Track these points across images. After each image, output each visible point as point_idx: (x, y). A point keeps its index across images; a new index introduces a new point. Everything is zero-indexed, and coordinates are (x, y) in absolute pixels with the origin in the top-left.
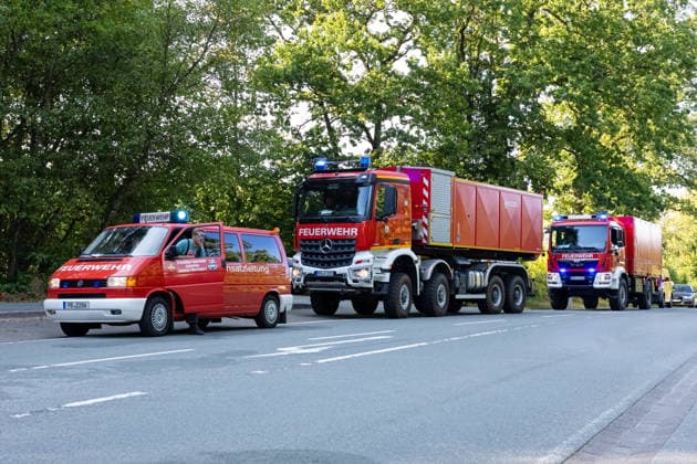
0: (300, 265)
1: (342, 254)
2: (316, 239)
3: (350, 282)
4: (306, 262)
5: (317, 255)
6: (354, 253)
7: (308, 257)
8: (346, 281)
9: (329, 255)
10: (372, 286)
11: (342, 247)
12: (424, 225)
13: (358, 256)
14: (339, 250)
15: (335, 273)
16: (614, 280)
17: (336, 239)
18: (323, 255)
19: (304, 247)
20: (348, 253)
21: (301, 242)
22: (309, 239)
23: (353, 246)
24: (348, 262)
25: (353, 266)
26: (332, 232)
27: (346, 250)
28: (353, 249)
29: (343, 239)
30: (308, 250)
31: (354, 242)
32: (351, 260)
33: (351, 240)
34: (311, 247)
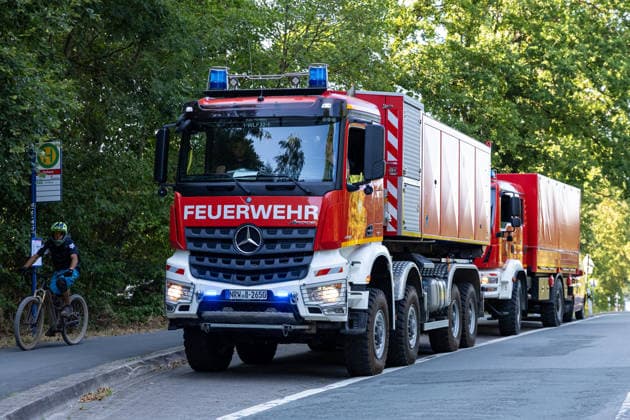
0: (188, 277)
1: (284, 257)
2: (224, 225)
3: (304, 312)
4: (200, 271)
5: (227, 257)
6: (311, 254)
7: (206, 262)
8: (295, 309)
9: (255, 258)
10: (346, 317)
11: (286, 242)
13: (319, 261)
14: (278, 248)
15: (270, 293)
16: (504, 283)
17: (270, 225)
18: (241, 258)
19: (198, 241)
20: (299, 256)
21: (189, 233)
22: (210, 226)
23: (309, 240)
24: (300, 271)
26: (261, 212)
27: (293, 248)
28: (309, 247)
29: (287, 226)
30: (205, 247)
31: (311, 234)
32: (306, 267)
33: (303, 228)
34: (212, 242)
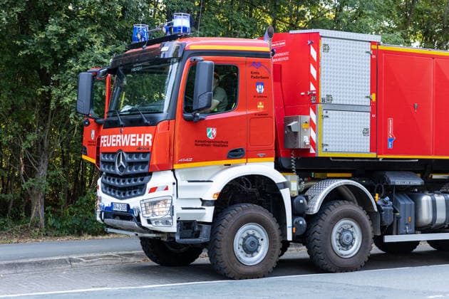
1: (136, 176)
4: (106, 188)
5: (115, 176)
6: (150, 174)
8: (139, 220)
9: (124, 178)
10: (173, 228)
11: (137, 165)
12: (312, 124)
13: (154, 180)
14: (134, 170)
15: (129, 207)
17: (130, 151)
18: (119, 178)
19: (104, 163)
20: (143, 175)
21: (102, 156)
23: (148, 163)
24: (140, 189)
25: (147, 196)
26: (126, 140)
27: (140, 169)
29: (137, 152)
31: (148, 157)
32: (145, 186)
33: (144, 153)
34: (109, 165)
